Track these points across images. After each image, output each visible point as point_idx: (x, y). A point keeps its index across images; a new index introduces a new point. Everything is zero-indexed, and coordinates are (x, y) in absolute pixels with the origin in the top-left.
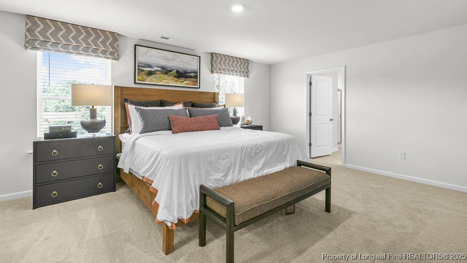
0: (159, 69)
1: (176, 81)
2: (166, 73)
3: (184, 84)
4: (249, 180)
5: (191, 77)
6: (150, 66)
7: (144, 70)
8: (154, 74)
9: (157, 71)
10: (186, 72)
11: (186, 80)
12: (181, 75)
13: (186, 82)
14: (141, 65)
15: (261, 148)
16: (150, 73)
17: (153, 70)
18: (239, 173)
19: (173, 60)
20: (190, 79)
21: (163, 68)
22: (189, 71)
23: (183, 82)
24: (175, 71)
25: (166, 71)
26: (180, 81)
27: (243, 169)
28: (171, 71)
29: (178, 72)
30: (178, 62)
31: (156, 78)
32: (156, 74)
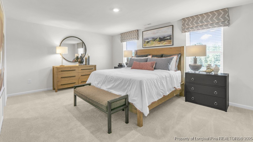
0: (151, 39)
1: (159, 43)
2: (154, 41)
3: (163, 44)
4: (103, 90)
5: (167, 39)
6: (148, 39)
7: (146, 41)
8: (149, 42)
9: (151, 40)
10: (164, 37)
11: (164, 42)
12: (162, 39)
13: (164, 43)
14: (145, 39)
15: (113, 79)
16: (148, 42)
17: (149, 40)
18: (102, 85)
19: (157, 33)
20: (167, 41)
21: (153, 38)
22: (166, 36)
23: (163, 43)
24: (158, 38)
25: (154, 39)
26: (161, 43)
27: (104, 85)
28: (156, 39)
29: (160, 38)
30: (160, 33)
31: (150, 44)
32: (150, 42)
